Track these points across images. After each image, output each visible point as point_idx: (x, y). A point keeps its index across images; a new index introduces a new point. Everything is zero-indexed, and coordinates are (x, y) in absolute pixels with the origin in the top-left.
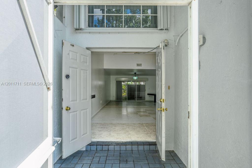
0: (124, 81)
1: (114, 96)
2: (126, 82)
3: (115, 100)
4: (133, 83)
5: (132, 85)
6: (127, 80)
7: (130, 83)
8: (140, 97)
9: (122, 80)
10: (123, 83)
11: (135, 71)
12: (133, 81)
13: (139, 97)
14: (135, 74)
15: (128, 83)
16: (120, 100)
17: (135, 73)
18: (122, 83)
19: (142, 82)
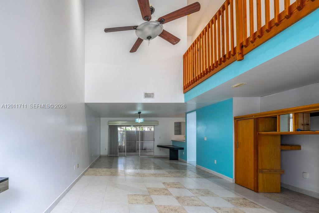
0: (121, 126)
1: (106, 149)
2: (124, 128)
3: (107, 154)
4: (134, 129)
5: (132, 132)
6: (126, 124)
7: (129, 129)
8: (144, 148)
9: (118, 124)
10: (119, 129)
11: (139, 108)
12: (134, 126)
13: (143, 150)
14: (139, 115)
15: (127, 128)
16: (114, 155)
17: (140, 113)
18: (117, 129)
19: (146, 128)
